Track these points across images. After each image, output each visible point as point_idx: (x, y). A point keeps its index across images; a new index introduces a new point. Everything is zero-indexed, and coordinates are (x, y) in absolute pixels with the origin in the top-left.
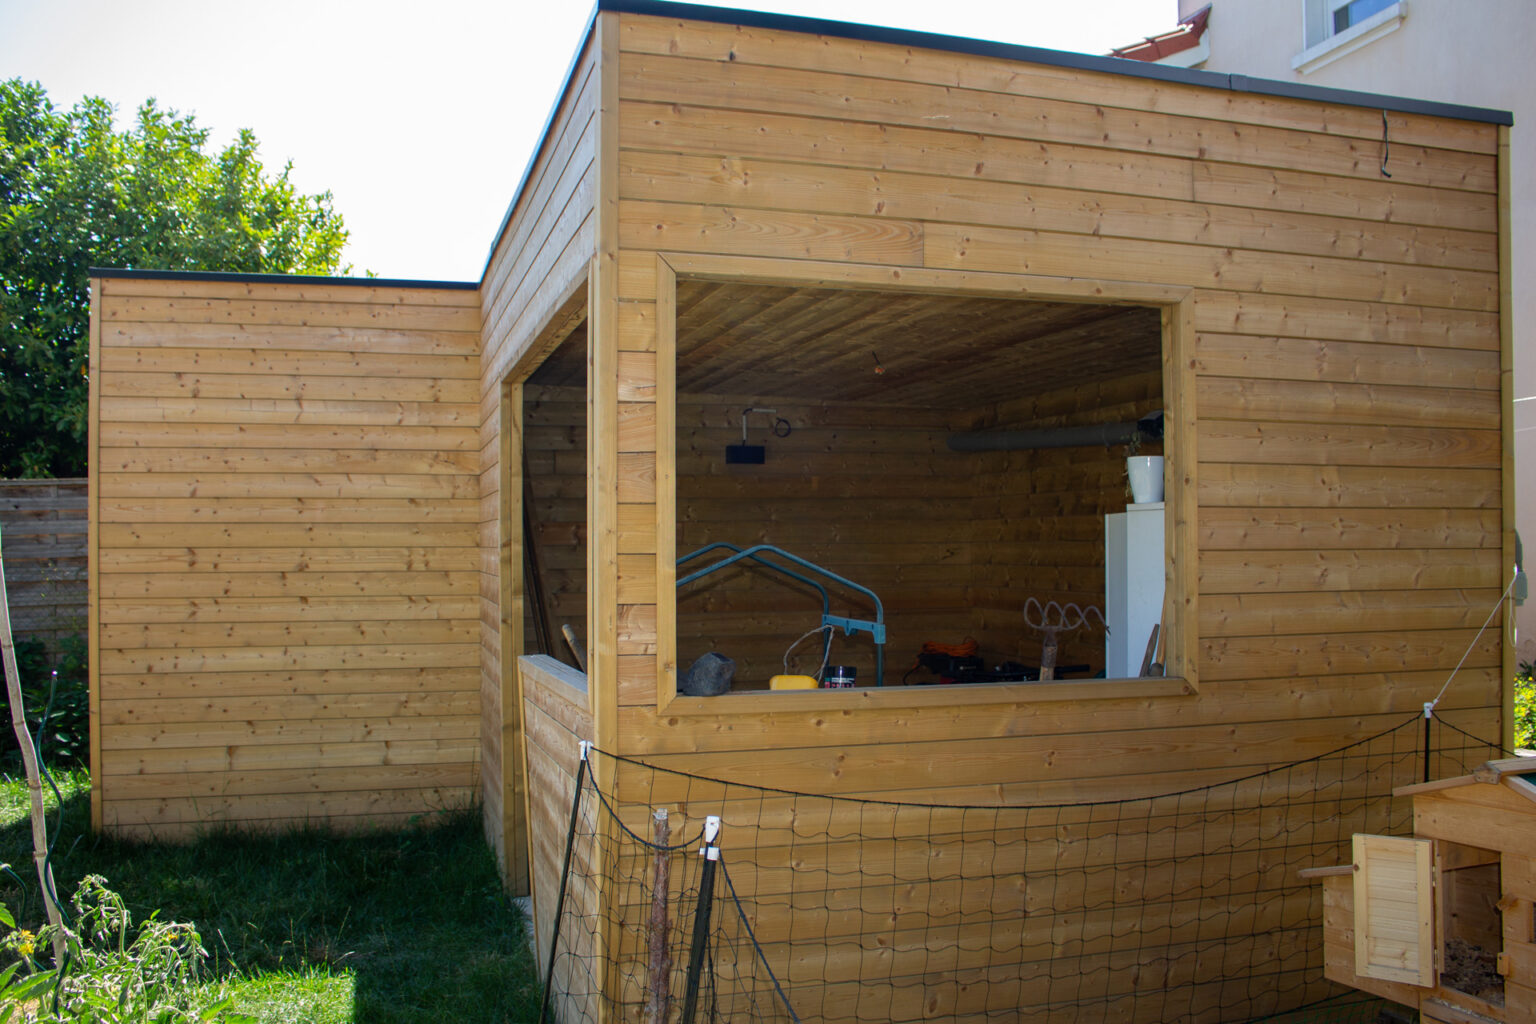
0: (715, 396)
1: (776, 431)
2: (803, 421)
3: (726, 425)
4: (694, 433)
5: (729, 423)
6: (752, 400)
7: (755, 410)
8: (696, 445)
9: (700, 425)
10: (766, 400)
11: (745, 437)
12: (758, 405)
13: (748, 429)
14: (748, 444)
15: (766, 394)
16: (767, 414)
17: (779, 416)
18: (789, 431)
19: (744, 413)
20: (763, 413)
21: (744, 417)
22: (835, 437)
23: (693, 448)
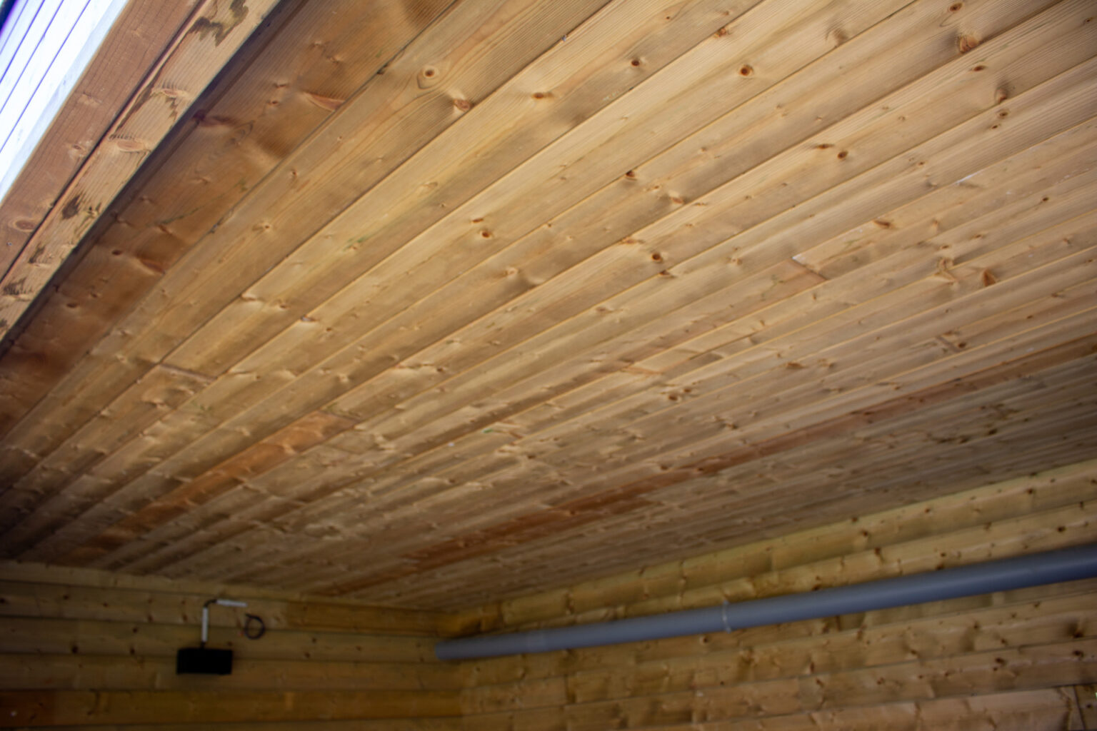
0: (169, 581)
1: (246, 630)
2: (278, 619)
3: (180, 621)
4: (135, 630)
5: (185, 618)
6: (217, 588)
7: (220, 602)
8: (136, 648)
9: (145, 620)
10: (235, 590)
11: (204, 638)
12: (223, 596)
13: (209, 627)
14: (209, 646)
15: (235, 581)
16: (234, 609)
17: (249, 611)
18: (263, 631)
19: (206, 605)
20: (230, 607)
21: (205, 611)
22: (314, 640)
23: (132, 651)
